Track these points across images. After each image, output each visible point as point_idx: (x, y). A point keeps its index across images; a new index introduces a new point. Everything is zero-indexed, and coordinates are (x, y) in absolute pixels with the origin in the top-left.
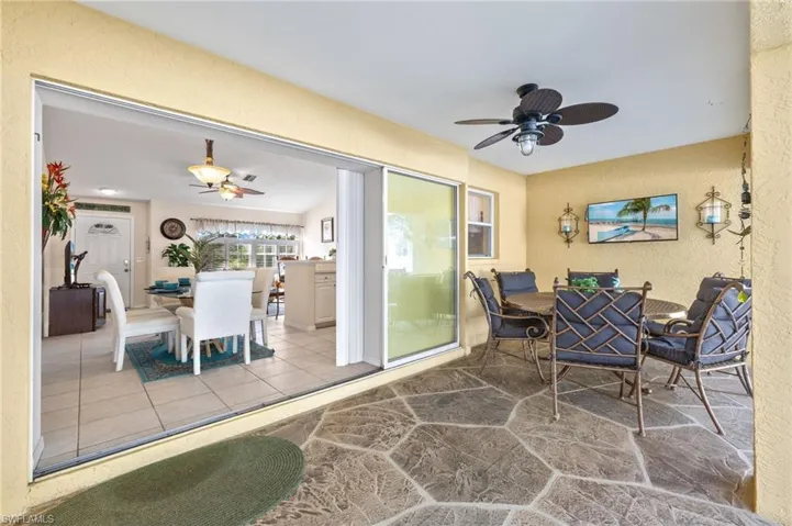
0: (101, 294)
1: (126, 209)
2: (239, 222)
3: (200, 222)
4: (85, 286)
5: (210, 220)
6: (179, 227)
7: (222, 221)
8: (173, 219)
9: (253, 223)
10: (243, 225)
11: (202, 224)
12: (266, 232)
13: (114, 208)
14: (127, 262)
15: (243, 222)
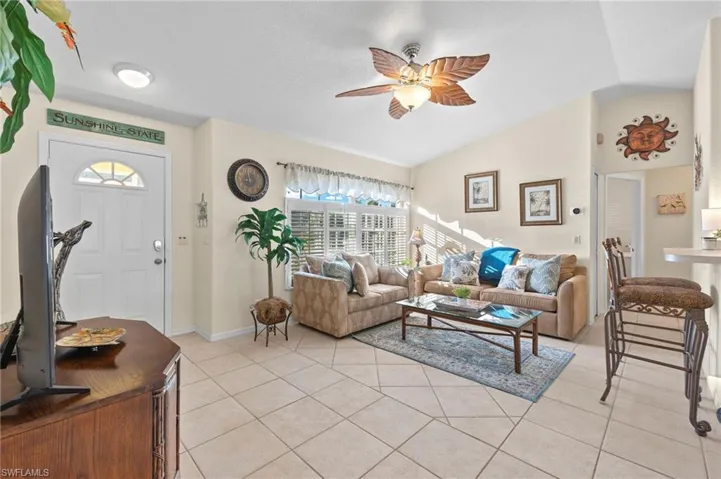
1: (156, 137)
2: (343, 174)
5: (306, 167)
6: (259, 177)
7: (320, 171)
8: (248, 161)
9: (359, 178)
10: (349, 180)
11: (294, 175)
12: (375, 194)
13: (133, 132)
14: (158, 244)
15: (348, 175)
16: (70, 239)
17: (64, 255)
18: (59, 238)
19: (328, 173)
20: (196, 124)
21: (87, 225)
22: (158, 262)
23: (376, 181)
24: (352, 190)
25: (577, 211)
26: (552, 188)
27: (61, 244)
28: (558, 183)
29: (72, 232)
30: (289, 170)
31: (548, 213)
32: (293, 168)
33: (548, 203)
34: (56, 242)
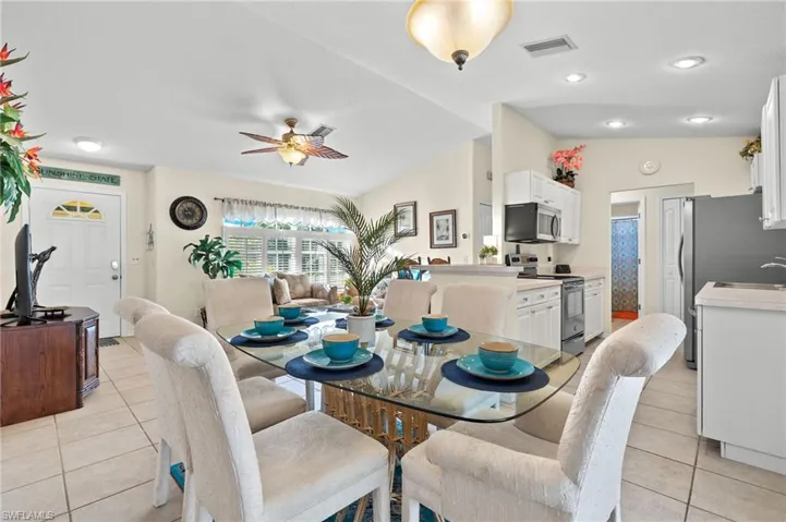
0: (91, 330)
1: (114, 180)
2: (280, 206)
3: (227, 202)
4: (56, 315)
5: (242, 201)
6: (197, 210)
7: (257, 203)
8: (188, 198)
9: (297, 208)
10: (286, 210)
11: (230, 207)
12: (314, 221)
13: (94, 178)
14: (115, 264)
15: (286, 206)
16: (43, 258)
17: (39, 268)
18: (36, 257)
19: (265, 205)
20: (147, 170)
21: (53, 249)
22: (115, 278)
23: (316, 210)
24: (290, 219)
25: (465, 236)
26: (450, 217)
27: (37, 261)
28: (454, 213)
29: (44, 254)
30: (226, 203)
31: (447, 238)
32: (229, 202)
33: (448, 229)
34: (34, 260)
